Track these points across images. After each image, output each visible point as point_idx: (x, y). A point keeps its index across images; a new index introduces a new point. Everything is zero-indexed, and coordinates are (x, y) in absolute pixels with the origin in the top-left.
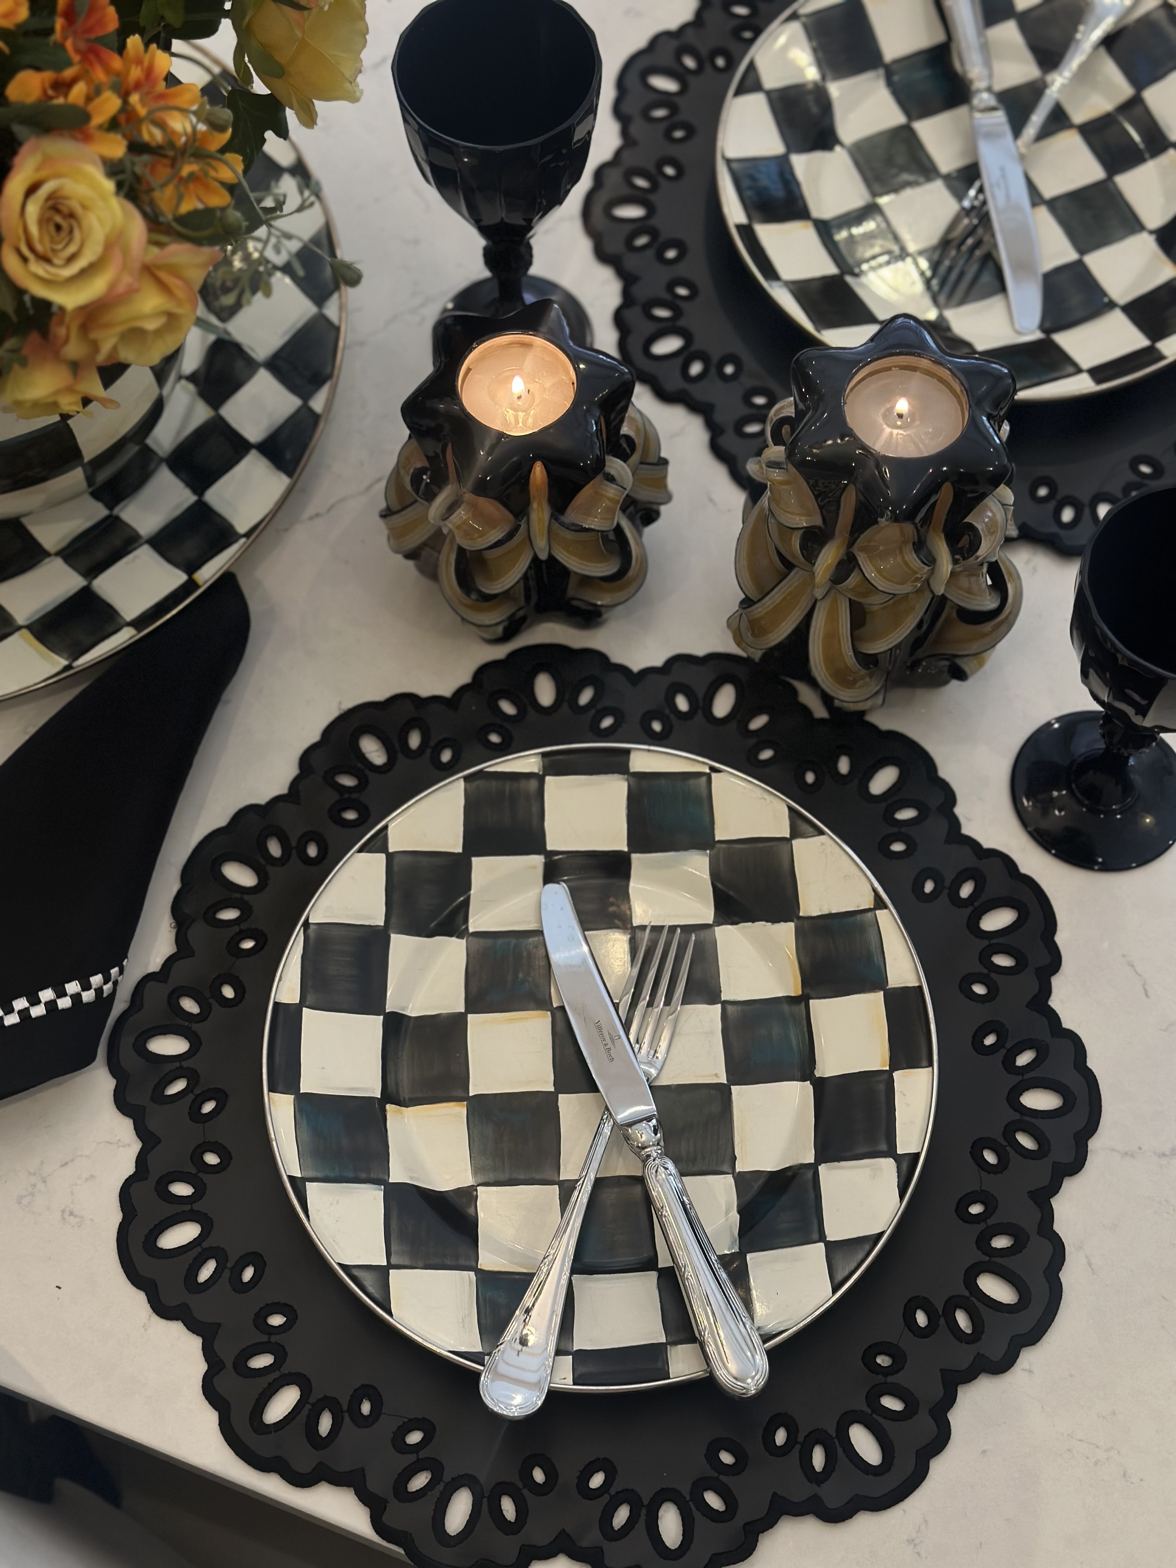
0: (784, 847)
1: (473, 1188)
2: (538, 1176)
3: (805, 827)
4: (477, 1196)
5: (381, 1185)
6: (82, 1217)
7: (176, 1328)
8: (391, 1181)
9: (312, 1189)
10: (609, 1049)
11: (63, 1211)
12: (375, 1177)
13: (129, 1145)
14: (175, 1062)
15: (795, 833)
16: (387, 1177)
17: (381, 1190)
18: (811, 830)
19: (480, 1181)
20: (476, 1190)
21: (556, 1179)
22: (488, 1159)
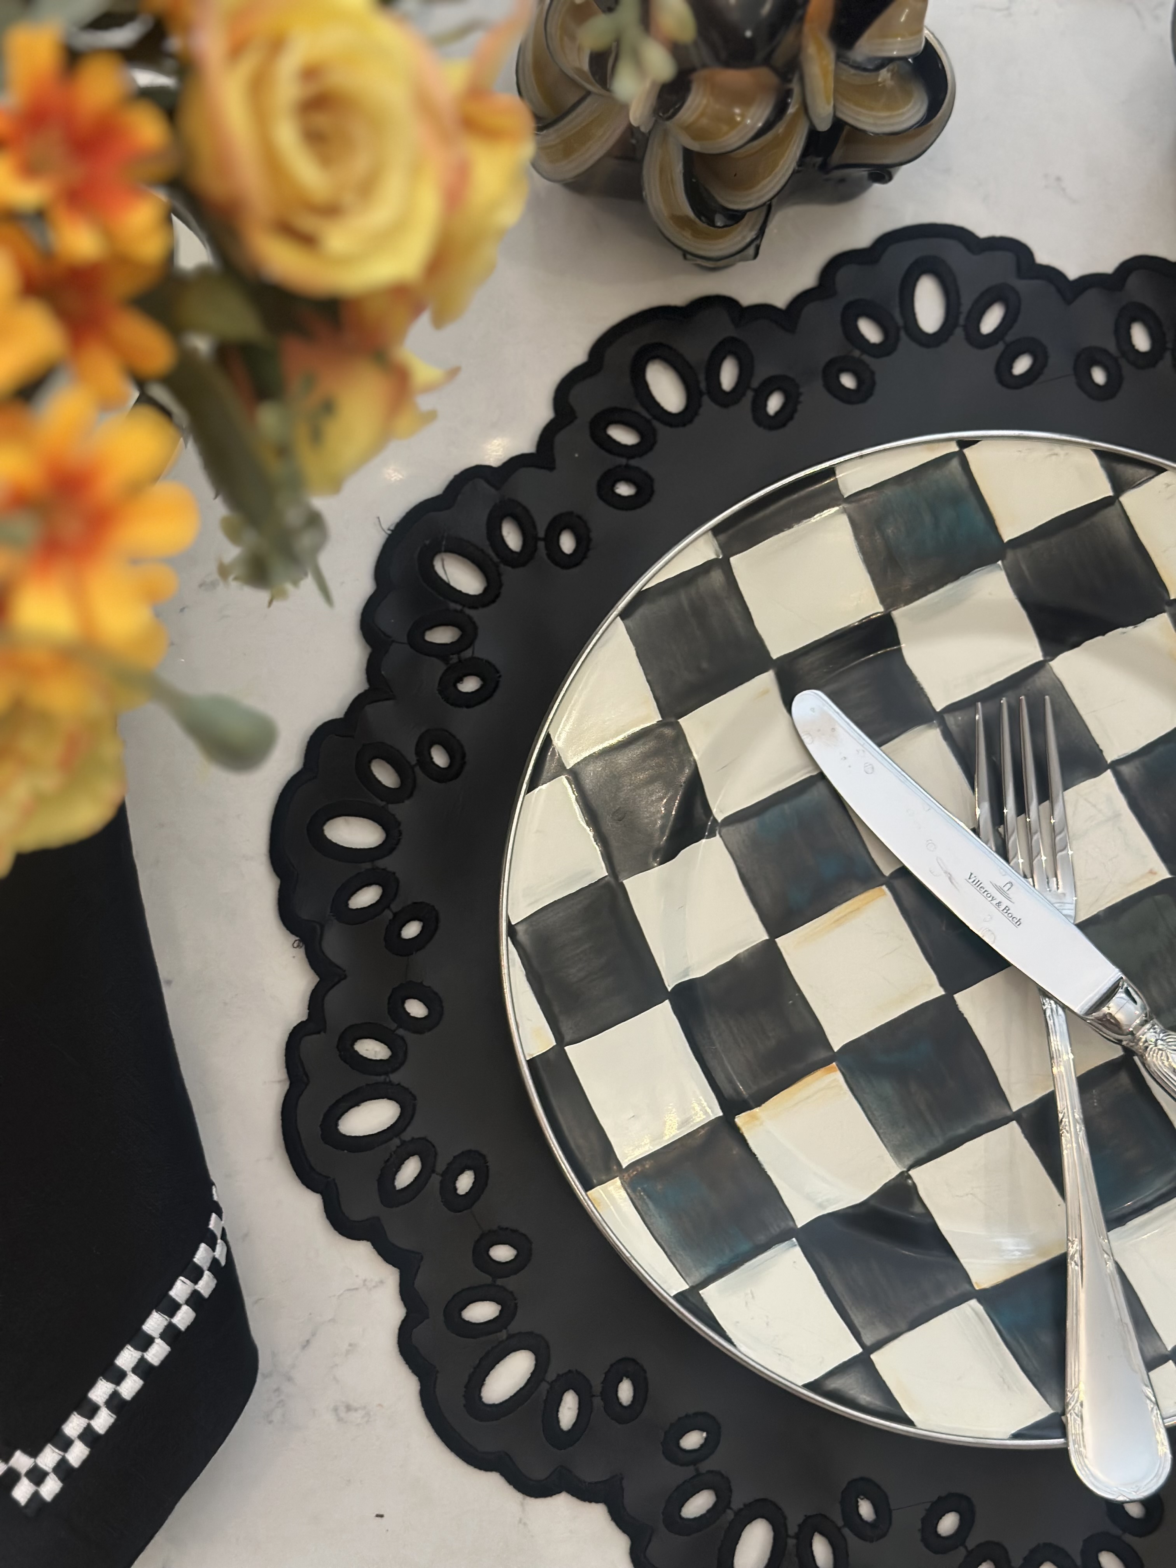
0: (1111, 512)
1: (904, 1176)
2: (982, 1121)
3: (1129, 471)
4: (914, 1184)
5: (789, 1238)
6: (364, 1408)
7: (562, 1503)
8: (800, 1224)
9: (709, 1294)
10: (1007, 909)
11: (336, 1409)
12: (778, 1230)
13: (382, 1282)
14: (391, 1139)
15: (1120, 486)
16: (791, 1223)
17: (795, 1245)
18: (1142, 472)
19: (909, 1162)
20: (910, 1177)
21: (1009, 1113)
22: (903, 1127)
